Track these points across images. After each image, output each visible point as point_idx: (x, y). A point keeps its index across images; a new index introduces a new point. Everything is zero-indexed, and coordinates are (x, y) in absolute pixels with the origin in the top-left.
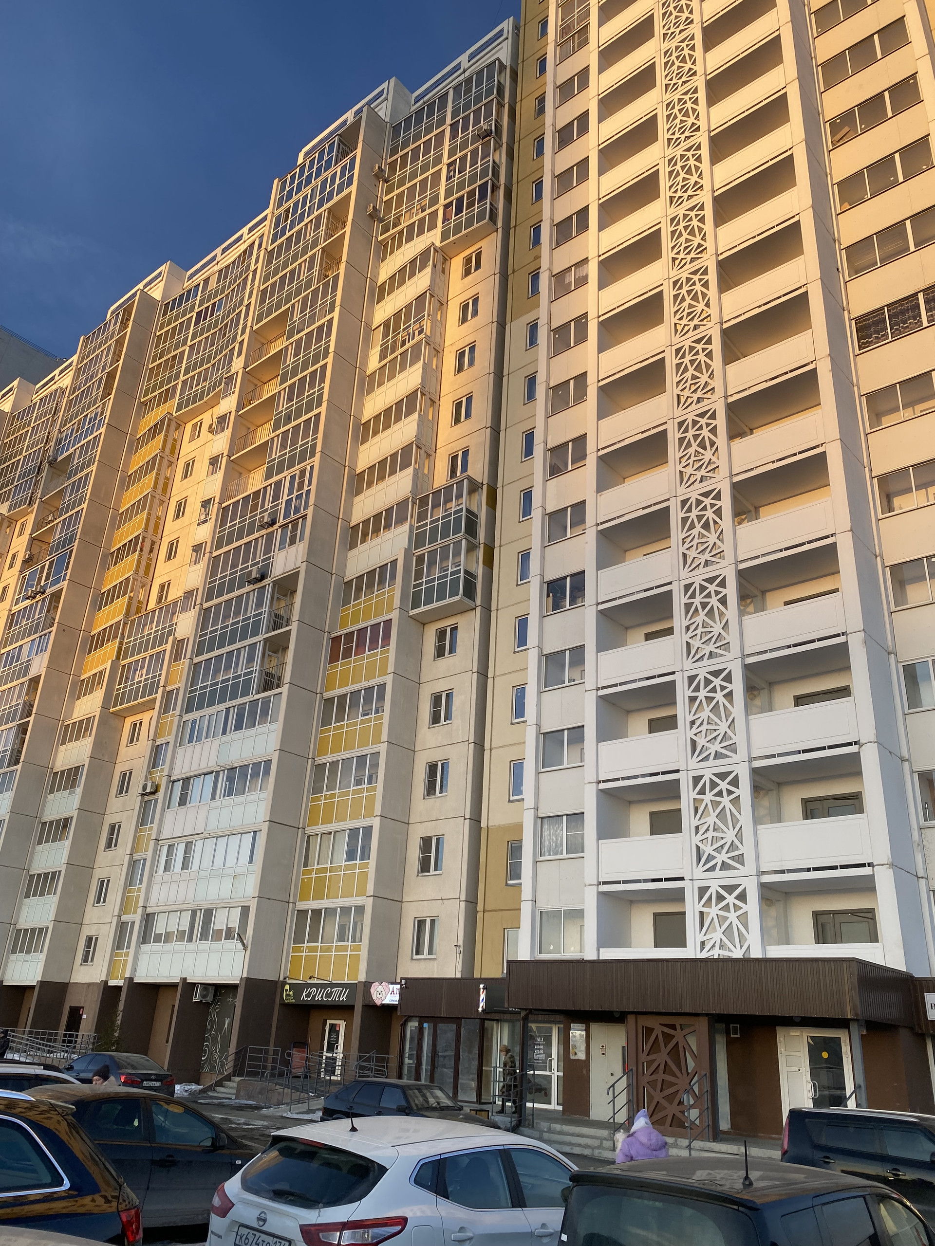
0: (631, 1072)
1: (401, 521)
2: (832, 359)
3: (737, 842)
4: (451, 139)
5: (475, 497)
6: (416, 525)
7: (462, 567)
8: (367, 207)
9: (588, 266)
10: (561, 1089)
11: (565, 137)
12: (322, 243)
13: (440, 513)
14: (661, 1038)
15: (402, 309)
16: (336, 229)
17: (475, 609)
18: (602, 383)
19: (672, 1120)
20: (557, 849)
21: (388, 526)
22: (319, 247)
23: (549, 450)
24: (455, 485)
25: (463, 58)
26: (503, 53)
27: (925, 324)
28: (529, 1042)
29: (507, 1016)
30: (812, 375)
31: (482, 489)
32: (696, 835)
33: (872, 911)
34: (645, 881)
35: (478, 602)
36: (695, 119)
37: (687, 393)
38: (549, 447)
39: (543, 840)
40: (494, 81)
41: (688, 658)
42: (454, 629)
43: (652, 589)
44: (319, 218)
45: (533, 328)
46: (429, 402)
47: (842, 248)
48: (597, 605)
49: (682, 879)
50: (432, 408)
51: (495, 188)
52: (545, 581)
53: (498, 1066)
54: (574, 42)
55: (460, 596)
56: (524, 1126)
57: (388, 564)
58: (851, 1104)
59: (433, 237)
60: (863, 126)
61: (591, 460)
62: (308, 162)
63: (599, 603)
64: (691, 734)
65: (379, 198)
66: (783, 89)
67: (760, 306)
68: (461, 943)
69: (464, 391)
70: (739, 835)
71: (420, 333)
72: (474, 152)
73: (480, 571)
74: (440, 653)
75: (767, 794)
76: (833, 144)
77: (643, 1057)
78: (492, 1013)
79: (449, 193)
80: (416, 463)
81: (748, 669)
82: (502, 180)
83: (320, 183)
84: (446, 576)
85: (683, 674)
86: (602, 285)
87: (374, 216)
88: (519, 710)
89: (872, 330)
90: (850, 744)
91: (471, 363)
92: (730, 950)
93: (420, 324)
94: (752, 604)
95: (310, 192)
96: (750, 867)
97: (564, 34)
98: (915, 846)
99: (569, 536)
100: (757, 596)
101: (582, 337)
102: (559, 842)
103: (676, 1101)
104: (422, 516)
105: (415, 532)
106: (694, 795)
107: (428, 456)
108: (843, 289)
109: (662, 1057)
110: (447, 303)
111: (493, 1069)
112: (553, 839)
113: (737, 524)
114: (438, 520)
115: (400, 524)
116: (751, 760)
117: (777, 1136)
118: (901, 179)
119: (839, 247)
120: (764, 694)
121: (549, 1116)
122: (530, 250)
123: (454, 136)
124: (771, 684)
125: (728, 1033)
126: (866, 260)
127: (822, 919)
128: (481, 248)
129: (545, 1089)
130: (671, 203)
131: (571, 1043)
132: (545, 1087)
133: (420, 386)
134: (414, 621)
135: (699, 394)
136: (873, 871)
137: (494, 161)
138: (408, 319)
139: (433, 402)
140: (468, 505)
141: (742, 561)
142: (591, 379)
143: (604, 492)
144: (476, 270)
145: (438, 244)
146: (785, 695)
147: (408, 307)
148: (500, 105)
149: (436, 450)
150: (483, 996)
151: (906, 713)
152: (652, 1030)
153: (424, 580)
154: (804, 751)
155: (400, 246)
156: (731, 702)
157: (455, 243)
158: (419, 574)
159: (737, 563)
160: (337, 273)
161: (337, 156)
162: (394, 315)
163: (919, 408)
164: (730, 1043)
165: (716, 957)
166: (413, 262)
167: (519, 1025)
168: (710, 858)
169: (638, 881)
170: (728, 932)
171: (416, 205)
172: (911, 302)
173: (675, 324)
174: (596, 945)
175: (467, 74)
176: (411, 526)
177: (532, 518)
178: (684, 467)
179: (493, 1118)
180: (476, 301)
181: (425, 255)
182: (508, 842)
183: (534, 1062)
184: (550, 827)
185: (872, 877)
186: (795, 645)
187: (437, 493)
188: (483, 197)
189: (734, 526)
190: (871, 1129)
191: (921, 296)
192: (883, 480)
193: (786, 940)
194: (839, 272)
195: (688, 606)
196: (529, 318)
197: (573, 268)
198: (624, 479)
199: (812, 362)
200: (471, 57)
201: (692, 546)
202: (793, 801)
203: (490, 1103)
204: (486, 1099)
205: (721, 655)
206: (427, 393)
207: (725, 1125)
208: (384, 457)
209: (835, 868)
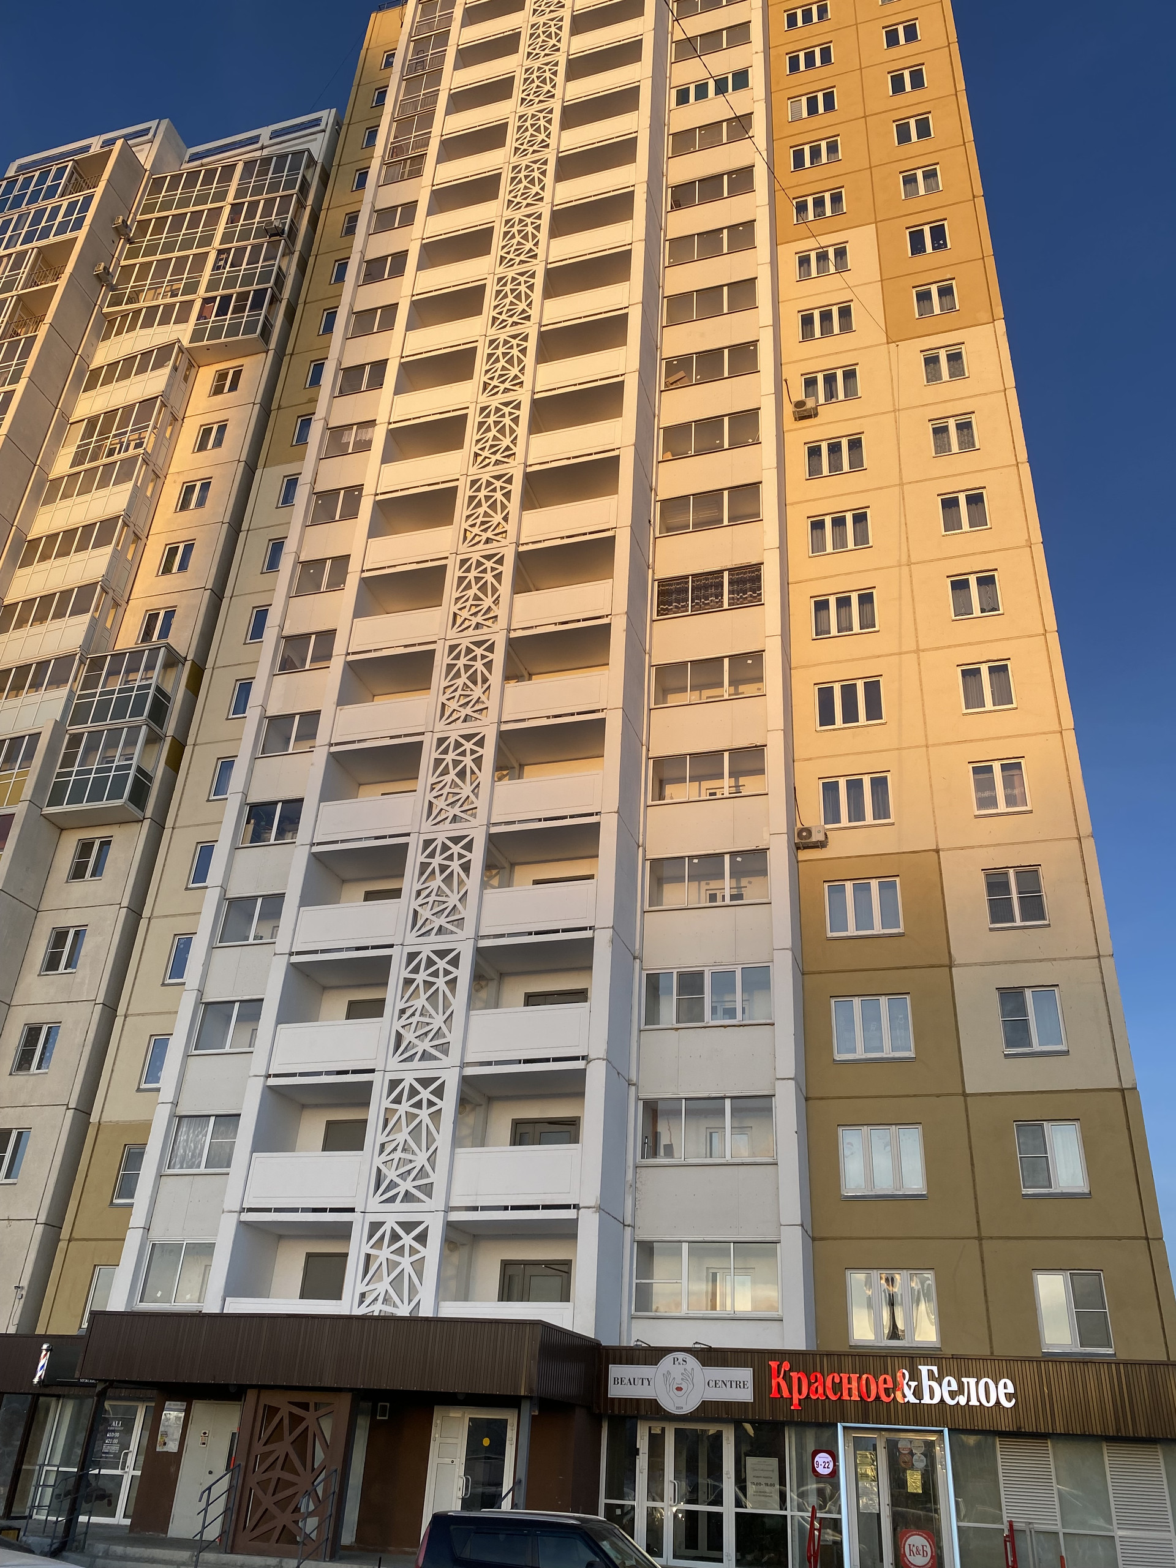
0: (237, 1469)
1: (58, 681)
2: (628, 617)
3: (428, 1168)
4: (229, 222)
5: (172, 674)
6: (78, 693)
7: (134, 762)
8: (96, 264)
9: (373, 432)
10: (134, 1494)
11: (374, 271)
12: (19, 289)
13: (117, 684)
14: (286, 1422)
15: (118, 409)
16: (45, 278)
17: (142, 821)
18: (366, 575)
19: (280, 1535)
20: (194, 1160)
21: (36, 685)
22: (14, 293)
23: (284, 638)
24: (147, 652)
25: (265, 132)
26: (317, 146)
27: (726, 606)
28: (101, 1428)
29: (74, 1391)
30: (605, 630)
31: (184, 665)
32: (380, 1155)
33: (568, 1263)
34: (304, 1210)
35: (149, 812)
36: (527, 306)
37: (465, 614)
38: (285, 633)
39: (175, 1147)
40: (298, 174)
41: (412, 929)
42: (106, 844)
43: (384, 837)
44: (22, 255)
45: (292, 483)
46: (132, 536)
47: (657, 499)
48: (311, 846)
49: (352, 1210)
50: (135, 545)
51: (275, 300)
52: (248, 802)
53: (46, 1463)
54: (404, 167)
55: (123, 800)
56: (70, 1550)
57: (24, 736)
58: (506, 1505)
59: (182, 333)
60: (698, 377)
61: (337, 664)
62: (21, 178)
63: (314, 844)
64: (397, 1025)
65: (114, 260)
66: (625, 308)
67: (562, 538)
68: (25, 1283)
69: (185, 535)
70: (432, 1160)
71: (137, 446)
72: (257, 249)
73: (159, 772)
74: (78, 872)
75: (473, 1109)
76: (666, 385)
77: (259, 1448)
78: (52, 1385)
79: (212, 285)
80: (96, 610)
81: (481, 953)
82: (286, 294)
83: (33, 211)
84: (109, 769)
85: (402, 948)
86: (387, 458)
87: (103, 278)
88: (178, 967)
89: (674, 597)
90: (576, 1058)
91: (201, 503)
92: (395, 1305)
93: (140, 435)
94: (498, 877)
95: (16, 217)
96: (437, 1202)
97: (394, 155)
98: (628, 1186)
99: (290, 751)
100: (504, 868)
101: (351, 512)
102: (197, 1151)
103: (291, 1507)
104: (90, 682)
105: (75, 702)
106: (387, 1103)
107: (116, 605)
108: (651, 545)
109: (284, 1447)
110: (183, 420)
111: (37, 1467)
112: (190, 1147)
113: (496, 779)
114: (112, 692)
115: (55, 686)
116: (464, 1065)
117: (411, 1550)
118: (726, 446)
119: (655, 498)
120: (493, 986)
121: (111, 1534)
122: (305, 388)
123: (233, 219)
124: (502, 975)
125: (373, 1415)
126: (677, 520)
127: (510, 1270)
128: (242, 366)
129: (110, 1495)
130: (485, 389)
131: (161, 1429)
132: (111, 1492)
133: (123, 513)
134: (49, 823)
135: (479, 619)
136: (578, 1214)
137: (280, 268)
138: (124, 423)
139: (137, 538)
140: (159, 682)
141: (495, 824)
142: (354, 566)
143: (346, 707)
144: (230, 390)
145: (186, 343)
146: (516, 990)
147: (128, 409)
148: (301, 205)
149: (129, 600)
150: (43, 1361)
151: (642, 1028)
152: (277, 1410)
153: (76, 769)
154: (527, 1061)
155: (132, 328)
156: (453, 990)
157: (208, 349)
158: (68, 760)
159: (490, 824)
160: (32, 334)
161: (66, 186)
162: (105, 413)
163: (707, 693)
164: (374, 1428)
165: (376, 1314)
166: (147, 354)
167: (90, 1404)
168: (392, 1185)
169: (295, 1210)
170: (397, 1283)
171: (165, 285)
172: (716, 578)
173: (466, 530)
174: (222, 1293)
175: (266, 152)
176: (71, 692)
177: (246, 717)
178: (448, 700)
179: (24, 1539)
180: (222, 429)
181: (164, 352)
182: (126, 1145)
183: (101, 1457)
184: (189, 1131)
185: (574, 1222)
186: (537, 933)
187: (118, 657)
188: (257, 305)
189: (493, 781)
190: (526, 1535)
191: (726, 574)
192: (660, 763)
193: (465, 1296)
194: (650, 525)
195: (424, 866)
196: (290, 469)
197: (355, 427)
198: (374, 696)
199: (607, 616)
200: (275, 135)
201: (442, 795)
202: (502, 1121)
203: (25, 1518)
204: (18, 1513)
205: (452, 932)
206: (131, 525)
207: (348, 1537)
208: (51, 592)
209: (536, 1207)
